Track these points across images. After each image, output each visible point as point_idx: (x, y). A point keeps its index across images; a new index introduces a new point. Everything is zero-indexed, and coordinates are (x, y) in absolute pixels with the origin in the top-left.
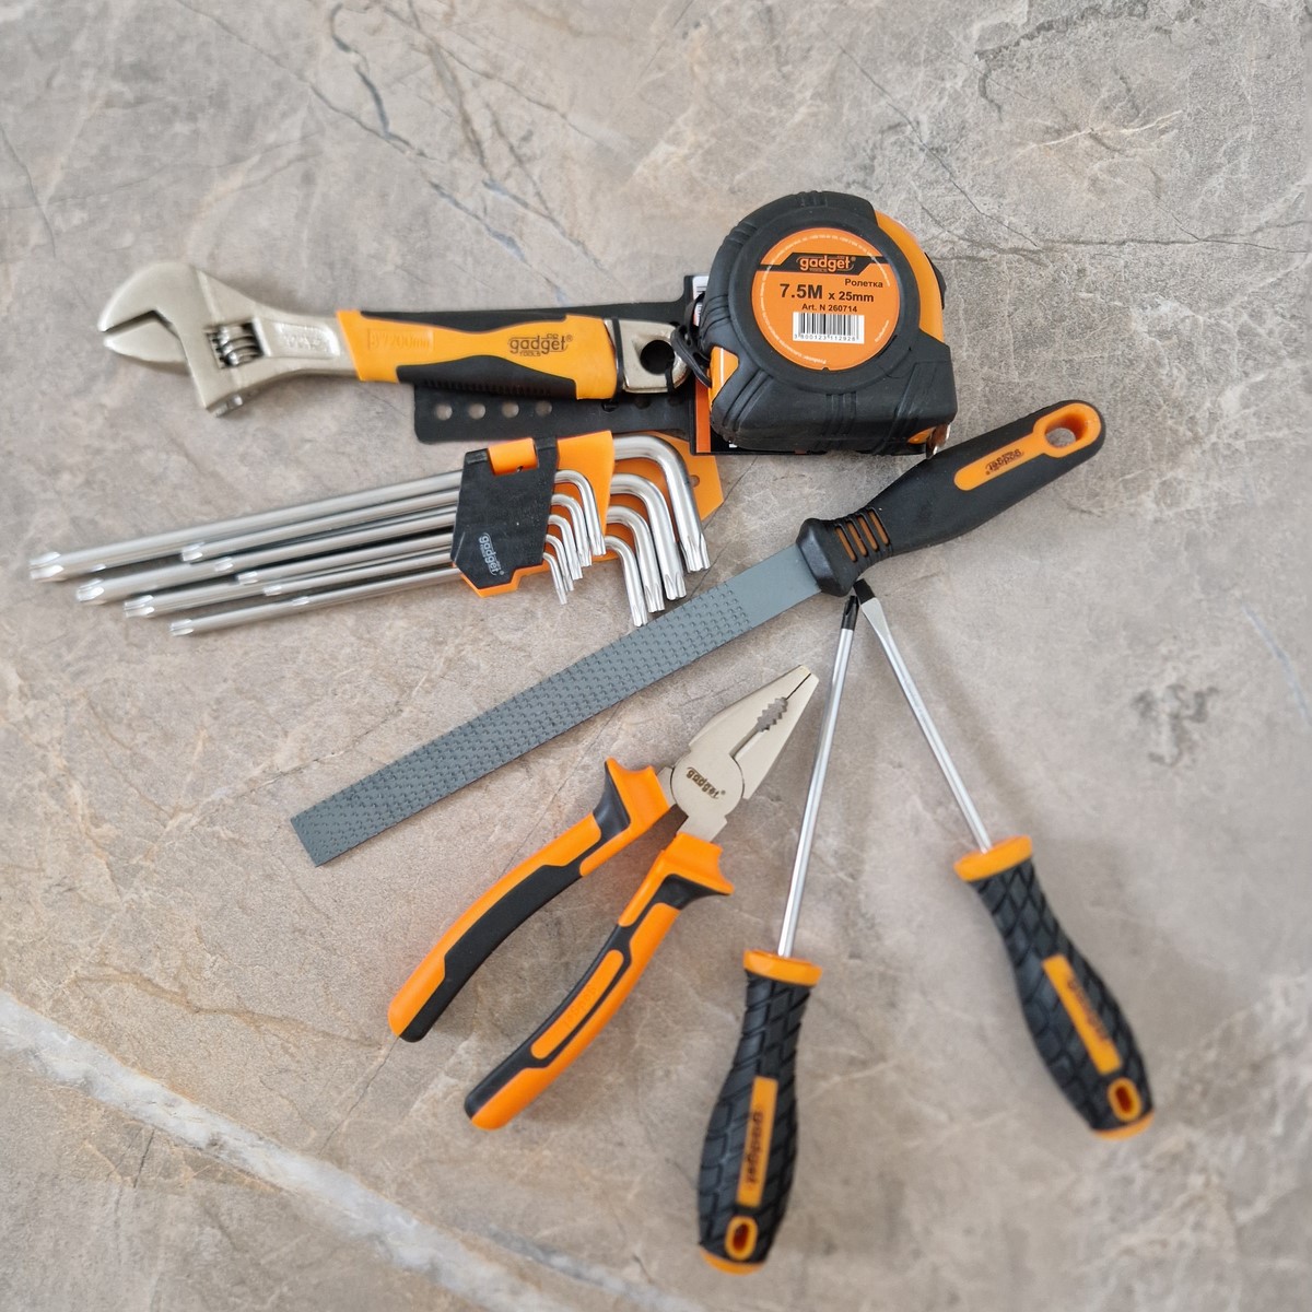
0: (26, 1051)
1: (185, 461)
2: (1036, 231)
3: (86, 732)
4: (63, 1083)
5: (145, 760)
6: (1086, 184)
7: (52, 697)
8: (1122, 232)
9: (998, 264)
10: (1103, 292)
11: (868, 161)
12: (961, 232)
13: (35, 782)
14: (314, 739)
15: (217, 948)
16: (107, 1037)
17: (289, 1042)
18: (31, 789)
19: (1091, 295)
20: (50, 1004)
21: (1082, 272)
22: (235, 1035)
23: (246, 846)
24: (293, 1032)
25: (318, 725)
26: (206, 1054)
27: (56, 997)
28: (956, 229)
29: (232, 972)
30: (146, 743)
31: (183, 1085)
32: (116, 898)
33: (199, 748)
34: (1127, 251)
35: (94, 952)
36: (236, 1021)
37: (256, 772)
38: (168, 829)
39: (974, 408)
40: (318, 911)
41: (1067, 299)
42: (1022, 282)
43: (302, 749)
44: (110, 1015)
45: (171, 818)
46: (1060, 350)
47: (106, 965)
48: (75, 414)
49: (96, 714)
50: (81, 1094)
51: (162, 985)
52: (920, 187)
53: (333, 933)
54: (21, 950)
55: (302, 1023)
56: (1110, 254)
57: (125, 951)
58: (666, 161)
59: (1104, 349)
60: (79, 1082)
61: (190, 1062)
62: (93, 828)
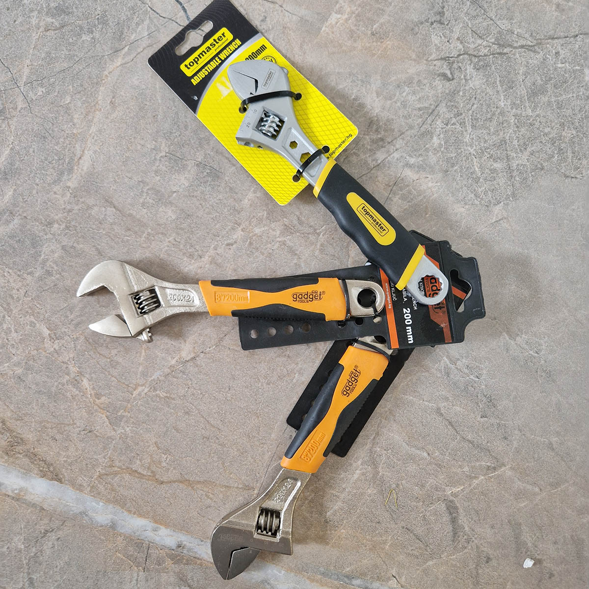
0: (80, 513)
1: (114, 210)
2: (531, 35)
3: (86, 352)
4: (102, 526)
5: (118, 363)
6: (554, 8)
7: (67, 338)
8: (575, 30)
9: (514, 54)
10: (569, 63)
11: (440, 10)
12: (493, 40)
13: (65, 381)
14: (200, 342)
15: (167, 451)
16: (119, 502)
17: (209, 493)
18: (63, 385)
19: (563, 65)
20: (89, 489)
21: (557, 53)
22: (182, 492)
23: (173, 399)
24: (210, 487)
25: (200, 335)
26: (169, 503)
27: (91, 485)
28: (490, 39)
29: (176, 462)
30: (116, 355)
31: (160, 520)
32: (113, 433)
33: (143, 354)
34: (579, 40)
35: (107, 460)
36: (181, 485)
37: (173, 362)
38: (134, 396)
39: (511, 131)
40: (214, 427)
41: (551, 69)
42: (528, 63)
43: (194, 348)
44: (119, 491)
45: (135, 390)
46: (551, 96)
47: (113, 466)
48: (55, 193)
49: (89, 343)
50: (111, 530)
51: (143, 473)
52: (469, 19)
53: (223, 437)
54: (71, 464)
55: (214, 482)
56: (571, 43)
57: (122, 459)
58: (337, 23)
59: (573, 93)
60: (109, 525)
61: (162, 508)
62: (97, 400)
